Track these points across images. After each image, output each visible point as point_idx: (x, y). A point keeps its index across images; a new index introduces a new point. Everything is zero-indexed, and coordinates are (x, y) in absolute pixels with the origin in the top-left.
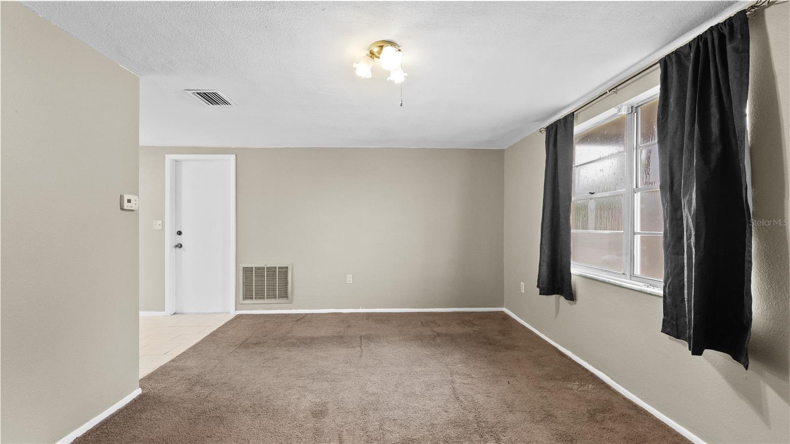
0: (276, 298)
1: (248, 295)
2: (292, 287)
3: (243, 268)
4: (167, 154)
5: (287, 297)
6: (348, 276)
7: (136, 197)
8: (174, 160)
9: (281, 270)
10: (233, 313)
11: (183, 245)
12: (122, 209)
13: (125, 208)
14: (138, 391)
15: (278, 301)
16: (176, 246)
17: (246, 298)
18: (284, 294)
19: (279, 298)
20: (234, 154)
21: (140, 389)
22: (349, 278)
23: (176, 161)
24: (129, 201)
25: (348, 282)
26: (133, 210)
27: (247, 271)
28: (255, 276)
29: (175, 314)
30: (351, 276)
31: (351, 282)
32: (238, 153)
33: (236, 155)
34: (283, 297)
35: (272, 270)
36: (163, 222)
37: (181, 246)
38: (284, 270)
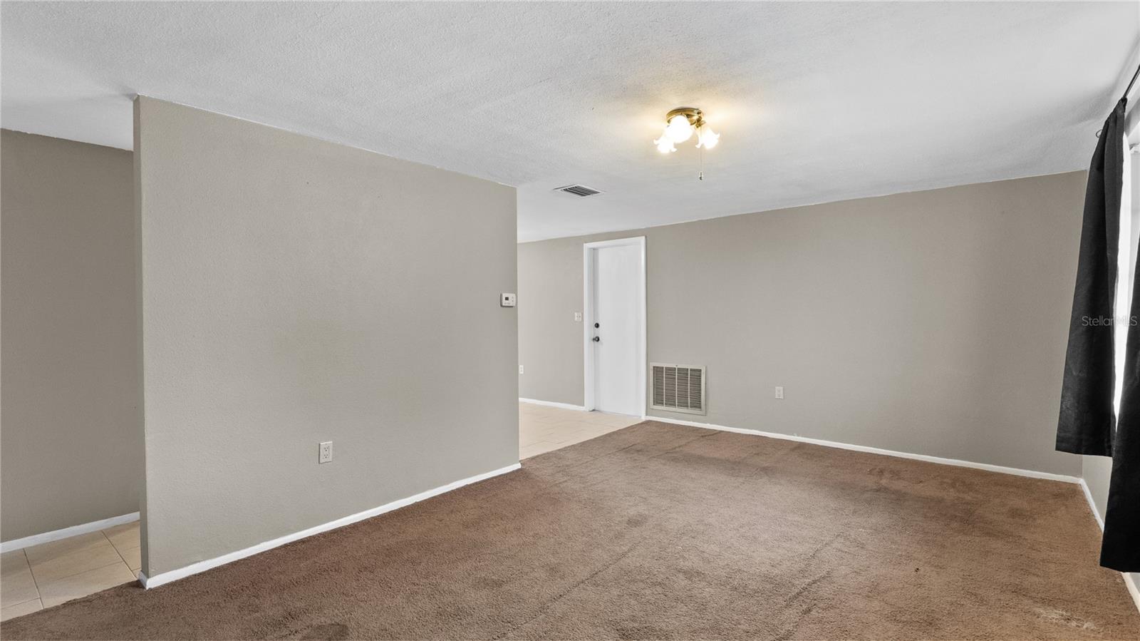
0: (687, 406)
1: (658, 401)
2: (706, 396)
3: (654, 367)
4: (586, 243)
5: (700, 407)
6: (777, 388)
7: (514, 295)
8: (591, 248)
9: (693, 373)
10: (644, 418)
11: (600, 339)
12: (502, 306)
13: (504, 305)
14: (518, 466)
15: (690, 410)
16: (594, 339)
17: (657, 403)
18: (697, 404)
19: (691, 407)
20: (642, 235)
21: (520, 464)
22: (779, 392)
23: (594, 249)
24: (507, 299)
25: (777, 397)
26: (512, 307)
27: (657, 370)
28: (666, 378)
29: (594, 410)
30: (781, 388)
31: (782, 397)
32: (647, 233)
33: (646, 237)
34: (696, 407)
35: (683, 372)
36: (583, 314)
37: (598, 340)
38: (697, 373)
